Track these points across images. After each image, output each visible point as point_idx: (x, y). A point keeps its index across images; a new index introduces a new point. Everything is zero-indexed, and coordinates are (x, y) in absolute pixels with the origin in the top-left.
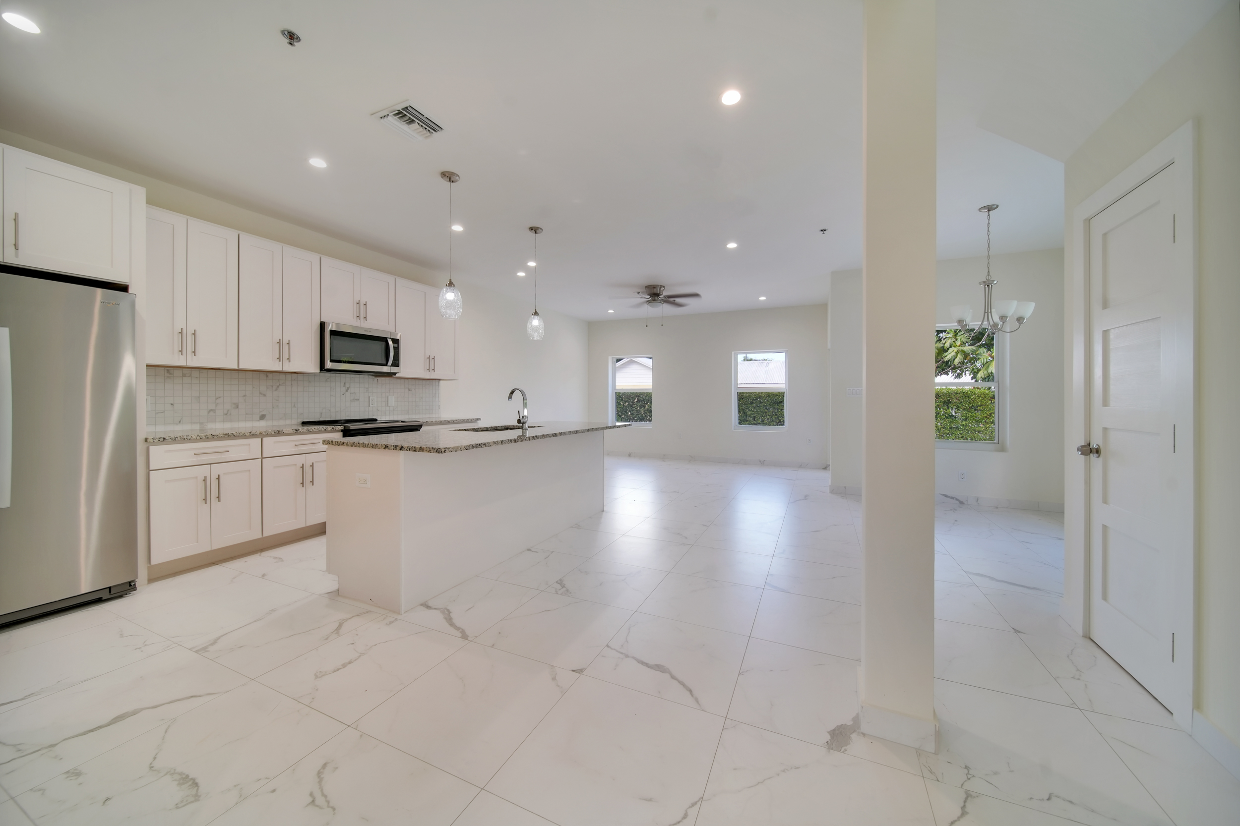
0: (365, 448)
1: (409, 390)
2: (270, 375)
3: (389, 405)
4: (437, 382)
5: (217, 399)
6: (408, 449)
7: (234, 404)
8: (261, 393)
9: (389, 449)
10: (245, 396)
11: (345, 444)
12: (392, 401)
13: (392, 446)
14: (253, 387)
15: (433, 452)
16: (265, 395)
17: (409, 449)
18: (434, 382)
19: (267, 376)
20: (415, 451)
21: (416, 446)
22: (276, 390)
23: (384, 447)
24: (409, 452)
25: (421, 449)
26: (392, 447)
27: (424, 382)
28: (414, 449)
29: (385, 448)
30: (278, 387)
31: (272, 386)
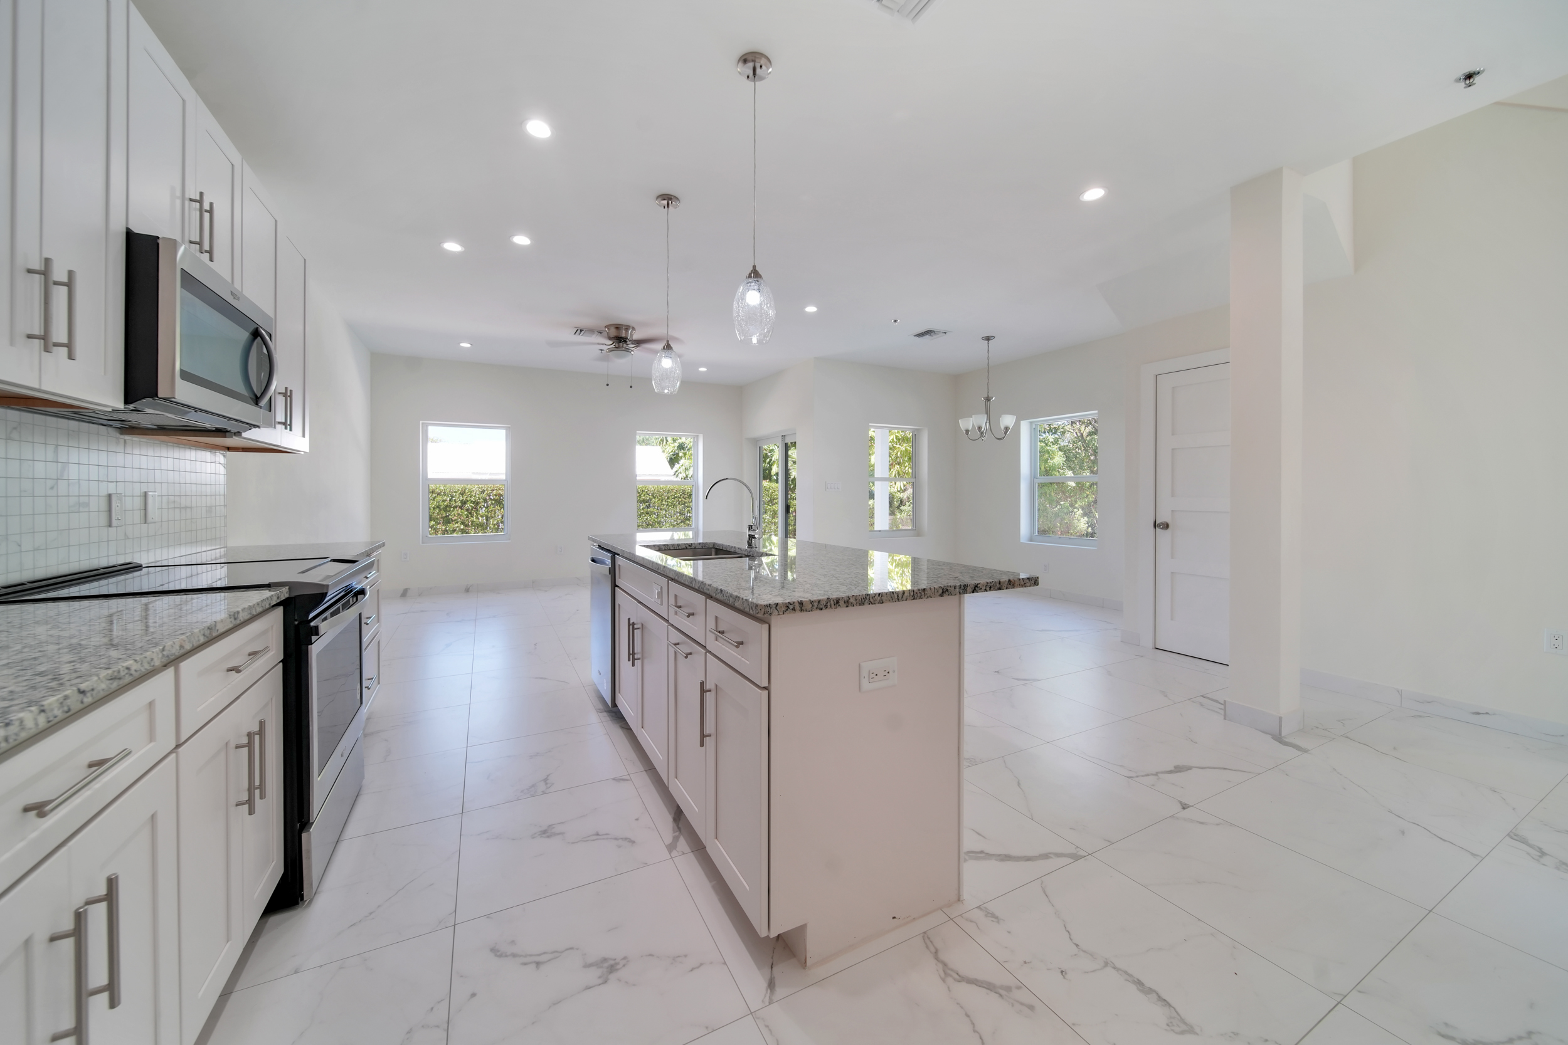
0: (897, 603)
6: (988, 589)
9: (951, 594)
11: (841, 603)
13: (958, 588)
15: (1030, 586)
17: (990, 588)
20: (1000, 589)
21: (1001, 580)
23: (941, 591)
24: (989, 592)
25: (1011, 584)
26: (957, 590)
28: (998, 586)
29: (941, 595)
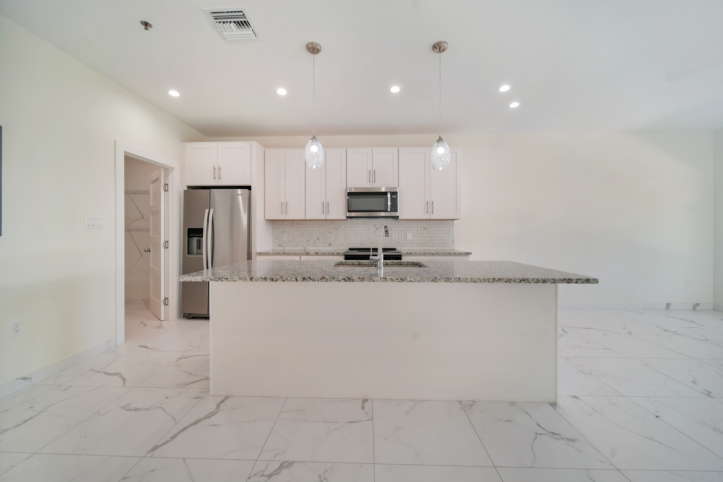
1: (424, 228)
2: (334, 222)
3: (408, 239)
4: (451, 221)
5: (310, 235)
7: (318, 237)
8: (329, 232)
10: (322, 233)
12: (410, 236)
14: (326, 229)
16: (331, 233)
18: (448, 221)
19: (332, 222)
22: (336, 230)
27: (438, 222)
30: (338, 228)
31: (335, 228)
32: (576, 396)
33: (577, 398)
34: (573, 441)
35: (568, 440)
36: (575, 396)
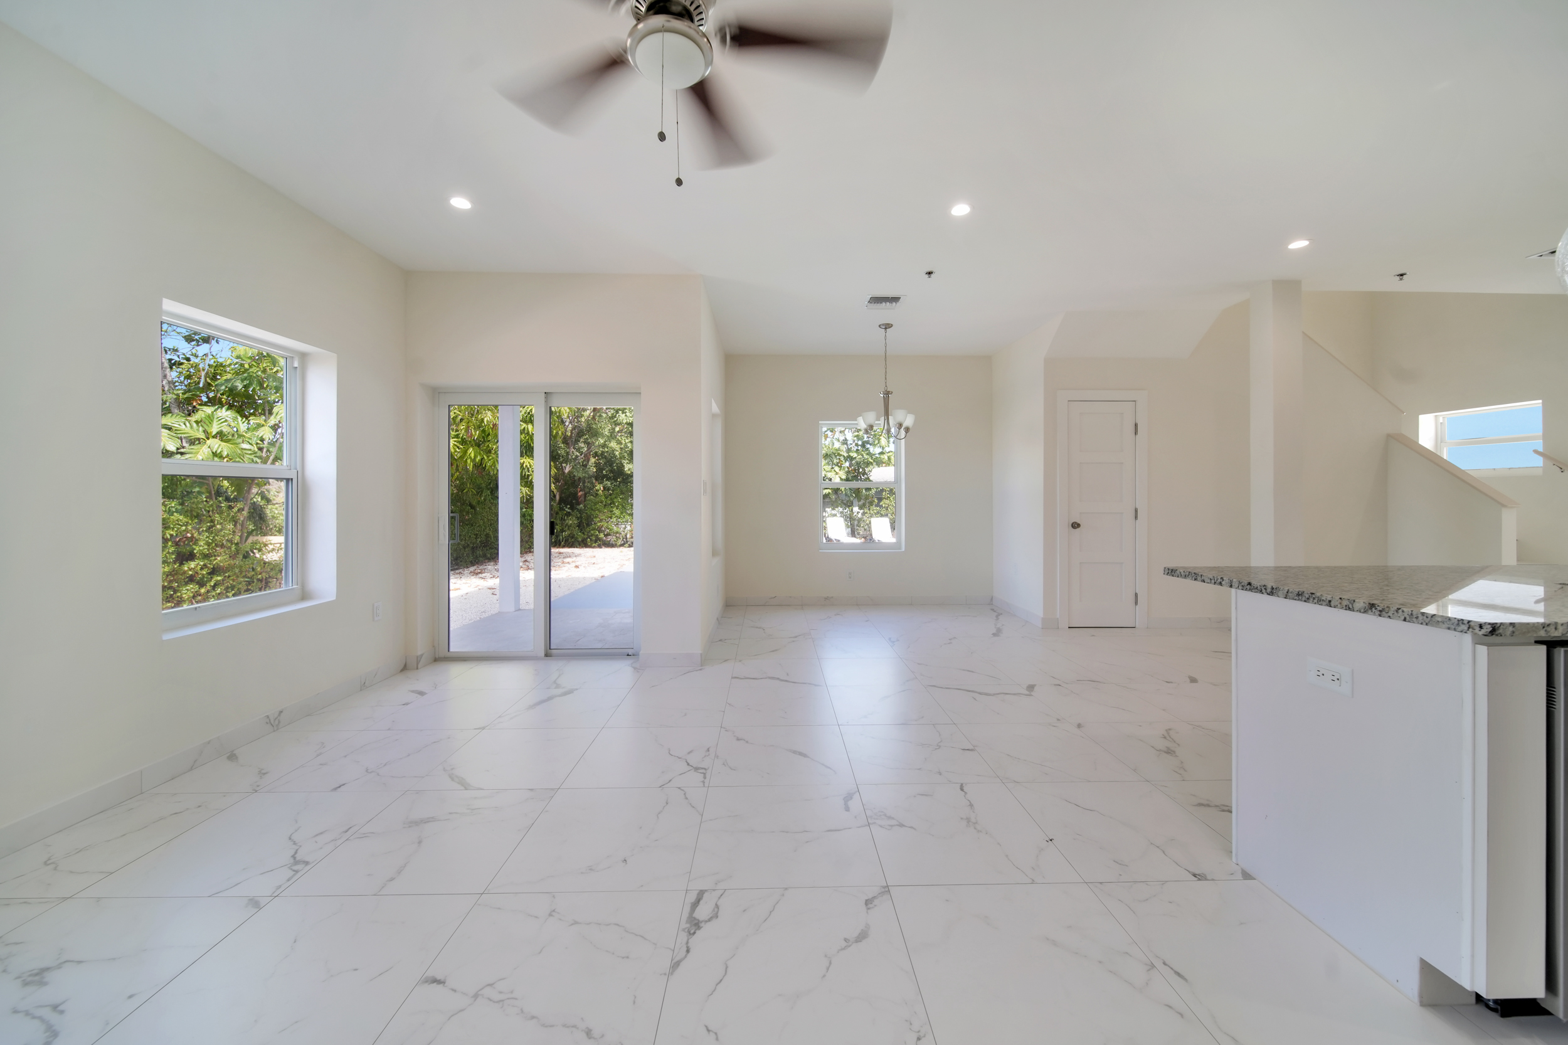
32: (1196, 879)
33: (1195, 875)
34: (1200, 805)
35: (1208, 806)
36: (1199, 880)
